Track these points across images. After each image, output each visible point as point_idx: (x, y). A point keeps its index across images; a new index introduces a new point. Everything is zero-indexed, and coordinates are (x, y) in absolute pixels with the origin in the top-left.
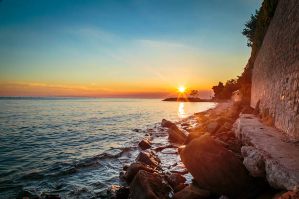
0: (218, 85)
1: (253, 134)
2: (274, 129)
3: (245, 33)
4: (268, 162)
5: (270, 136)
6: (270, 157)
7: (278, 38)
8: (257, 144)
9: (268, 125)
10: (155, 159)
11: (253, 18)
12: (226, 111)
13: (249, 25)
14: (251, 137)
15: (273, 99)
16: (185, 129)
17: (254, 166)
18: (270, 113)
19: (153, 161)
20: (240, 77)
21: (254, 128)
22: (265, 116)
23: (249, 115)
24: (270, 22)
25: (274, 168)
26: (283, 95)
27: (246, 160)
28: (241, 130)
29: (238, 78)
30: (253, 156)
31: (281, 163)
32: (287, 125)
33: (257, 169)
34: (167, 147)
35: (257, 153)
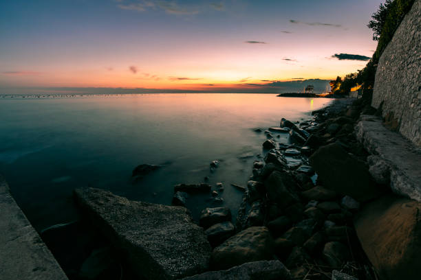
0: (335, 79)
1: (376, 141)
2: (399, 135)
3: (372, 25)
4: (394, 173)
5: (394, 143)
6: (396, 169)
7: (413, 39)
8: (383, 153)
9: (392, 131)
10: (282, 160)
11: (382, 8)
12: (345, 110)
13: (377, 17)
14: (376, 145)
15: (400, 103)
16: (304, 128)
17: (379, 174)
18: (395, 118)
19: (281, 161)
20: (360, 71)
21: (378, 134)
22: (389, 121)
23: (371, 117)
24: (404, 16)
25: (399, 179)
26: (412, 103)
27: (371, 168)
28: (364, 135)
29: (358, 72)
30: (379, 166)
31: (407, 174)
32: (414, 134)
33: (382, 177)
34: (290, 148)
35: (383, 163)
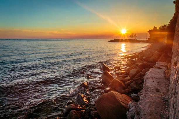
0: (153, 29)
5: (158, 91)
21: (153, 81)
